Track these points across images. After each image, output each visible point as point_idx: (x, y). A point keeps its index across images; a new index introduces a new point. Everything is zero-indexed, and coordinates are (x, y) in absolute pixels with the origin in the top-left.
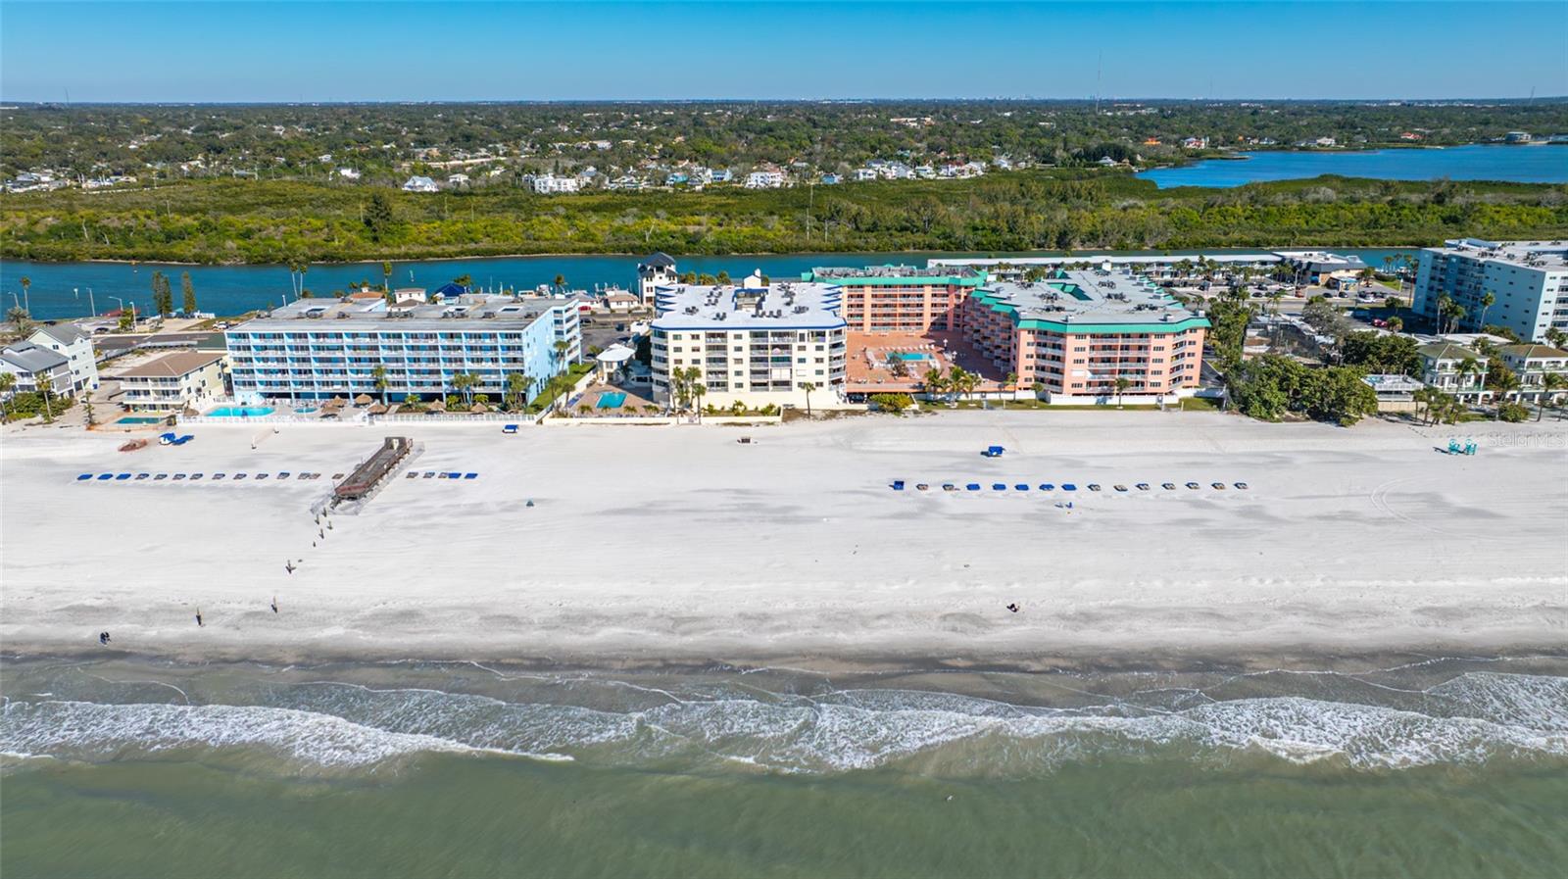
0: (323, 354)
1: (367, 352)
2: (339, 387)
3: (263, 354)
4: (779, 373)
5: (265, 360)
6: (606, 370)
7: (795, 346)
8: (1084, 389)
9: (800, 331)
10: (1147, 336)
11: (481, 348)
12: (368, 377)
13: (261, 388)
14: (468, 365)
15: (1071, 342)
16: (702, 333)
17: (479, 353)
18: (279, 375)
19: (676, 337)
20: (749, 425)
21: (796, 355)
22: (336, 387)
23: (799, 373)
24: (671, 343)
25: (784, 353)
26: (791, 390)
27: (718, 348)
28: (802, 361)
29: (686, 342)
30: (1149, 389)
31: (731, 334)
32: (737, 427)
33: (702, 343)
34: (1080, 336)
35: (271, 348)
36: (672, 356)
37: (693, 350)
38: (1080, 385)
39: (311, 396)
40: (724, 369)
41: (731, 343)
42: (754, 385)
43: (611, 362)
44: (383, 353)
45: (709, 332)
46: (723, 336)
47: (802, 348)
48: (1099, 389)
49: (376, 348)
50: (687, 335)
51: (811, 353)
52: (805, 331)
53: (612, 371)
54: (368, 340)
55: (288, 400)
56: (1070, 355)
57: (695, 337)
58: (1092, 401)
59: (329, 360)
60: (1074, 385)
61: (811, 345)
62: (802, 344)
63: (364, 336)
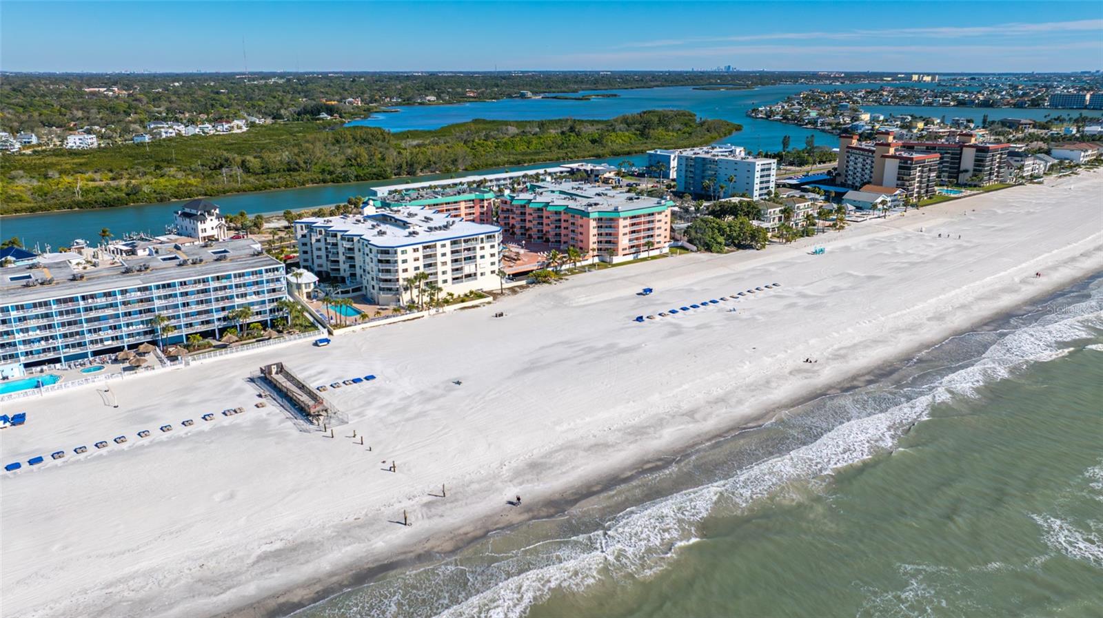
0: (93, 314)
1: (137, 305)
2: (110, 342)
3: (23, 325)
4: (469, 268)
5: (26, 330)
6: (305, 291)
7: (478, 247)
8: (627, 252)
9: (481, 236)
10: (653, 214)
11: (245, 285)
12: (142, 328)
13: (23, 359)
14: (238, 301)
15: (622, 223)
16: (420, 247)
17: (243, 289)
18: (43, 342)
19: (403, 252)
20: (477, 306)
21: (479, 253)
22: (106, 343)
23: (482, 266)
24: (400, 257)
25: (471, 254)
26: (476, 279)
27: (430, 256)
28: (482, 257)
29: (410, 255)
30: (656, 246)
31: (439, 244)
32: (473, 309)
33: (420, 254)
34: (625, 219)
35: (31, 318)
36: (401, 266)
37: (415, 260)
38: (626, 249)
39: (84, 356)
40: (435, 271)
41: (439, 251)
42: (454, 279)
43: (309, 283)
44: (158, 303)
45: (424, 245)
46: (435, 246)
47: (482, 248)
48: (633, 250)
49: (150, 300)
50: (410, 249)
51: (488, 251)
52: (483, 236)
53: (309, 290)
54: (139, 293)
55: (58, 366)
56: (622, 231)
57: (416, 250)
58: (631, 258)
59: (97, 319)
60: (623, 250)
61: (487, 245)
62: (482, 245)
63: (134, 290)
